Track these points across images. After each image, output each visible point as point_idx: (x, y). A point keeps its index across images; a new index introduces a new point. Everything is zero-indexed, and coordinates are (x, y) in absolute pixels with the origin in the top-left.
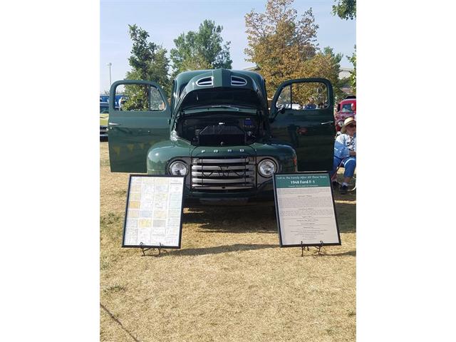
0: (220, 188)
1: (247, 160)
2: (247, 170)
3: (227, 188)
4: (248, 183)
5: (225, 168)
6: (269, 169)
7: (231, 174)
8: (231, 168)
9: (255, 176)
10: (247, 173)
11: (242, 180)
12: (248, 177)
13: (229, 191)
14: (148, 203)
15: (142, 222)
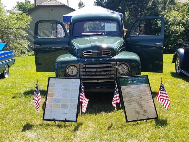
0: (96, 81)
1: (111, 65)
2: (112, 71)
3: (100, 81)
4: (112, 78)
5: (99, 70)
6: (124, 70)
7: (102, 73)
8: (101, 69)
9: (116, 74)
10: (112, 72)
11: (109, 77)
12: (112, 74)
13: (102, 82)
14: (59, 94)
15: (55, 105)
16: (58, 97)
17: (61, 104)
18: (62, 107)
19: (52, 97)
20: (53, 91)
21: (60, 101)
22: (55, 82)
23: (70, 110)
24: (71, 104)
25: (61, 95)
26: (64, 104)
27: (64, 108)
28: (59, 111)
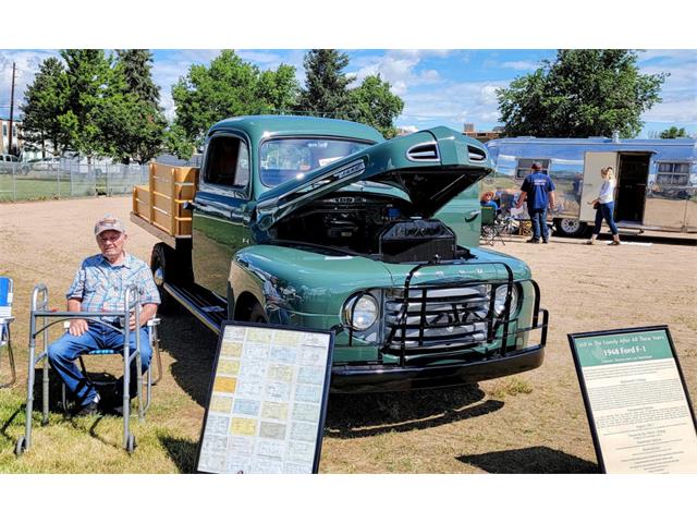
14: (254, 383)
15: (237, 422)
16: (250, 393)
17: (259, 419)
18: (263, 434)
19: (231, 391)
20: (234, 373)
21: (257, 408)
22: (242, 340)
23: (291, 445)
24: (294, 425)
25: (260, 388)
26: (270, 420)
27: (271, 436)
28: (253, 448)
